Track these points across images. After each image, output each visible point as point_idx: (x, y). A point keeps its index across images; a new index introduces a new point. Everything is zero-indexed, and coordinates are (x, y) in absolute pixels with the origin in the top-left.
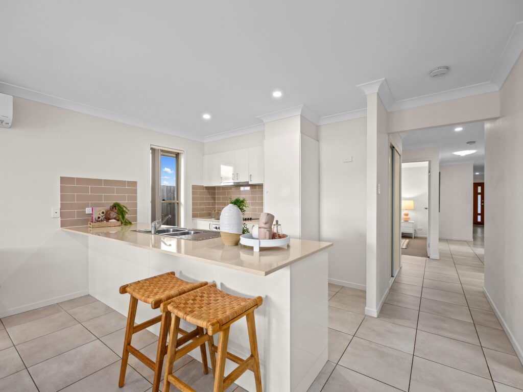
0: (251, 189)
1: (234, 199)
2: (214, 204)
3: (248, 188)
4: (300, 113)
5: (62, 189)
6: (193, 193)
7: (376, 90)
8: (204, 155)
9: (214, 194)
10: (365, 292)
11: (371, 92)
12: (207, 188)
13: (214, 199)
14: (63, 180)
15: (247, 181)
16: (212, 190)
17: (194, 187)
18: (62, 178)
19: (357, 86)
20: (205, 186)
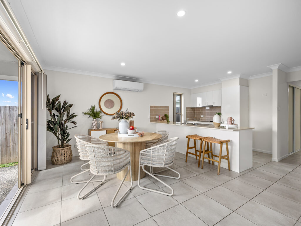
0: (210, 108)
1: (218, 113)
2: (194, 115)
3: (208, 108)
4: (239, 77)
5: (151, 110)
6: (187, 110)
7: (277, 67)
8: (191, 94)
9: (194, 110)
10: (272, 155)
11: (275, 68)
12: (192, 108)
13: (194, 113)
14: (151, 107)
15: (212, 105)
16: (194, 109)
17: (187, 108)
18: (151, 106)
19: (267, 67)
20: (191, 107)
